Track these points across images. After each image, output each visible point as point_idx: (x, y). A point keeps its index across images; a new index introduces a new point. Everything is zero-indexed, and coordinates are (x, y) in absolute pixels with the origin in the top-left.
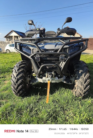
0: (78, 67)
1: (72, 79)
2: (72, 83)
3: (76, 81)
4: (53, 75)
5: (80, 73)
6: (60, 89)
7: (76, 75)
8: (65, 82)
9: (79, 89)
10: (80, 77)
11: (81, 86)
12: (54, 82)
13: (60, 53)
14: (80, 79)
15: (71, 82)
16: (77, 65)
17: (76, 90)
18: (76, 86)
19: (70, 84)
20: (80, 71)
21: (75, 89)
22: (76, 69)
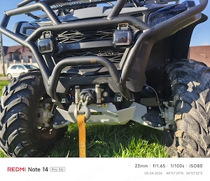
0: (182, 74)
1: (168, 115)
2: (167, 127)
3: (177, 117)
4: (98, 96)
5: (190, 90)
6: (133, 143)
7: (176, 97)
8: (145, 124)
9: (189, 146)
10: (193, 104)
11: (195, 135)
12: (107, 120)
13: (116, 20)
14: (192, 112)
15: (165, 125)
16: (180, 69)
17: (180, 148)
18: (178, 134)
19: (162, 129)
20: (190, 84)
21: (177, 145)
22: (175, 82)
